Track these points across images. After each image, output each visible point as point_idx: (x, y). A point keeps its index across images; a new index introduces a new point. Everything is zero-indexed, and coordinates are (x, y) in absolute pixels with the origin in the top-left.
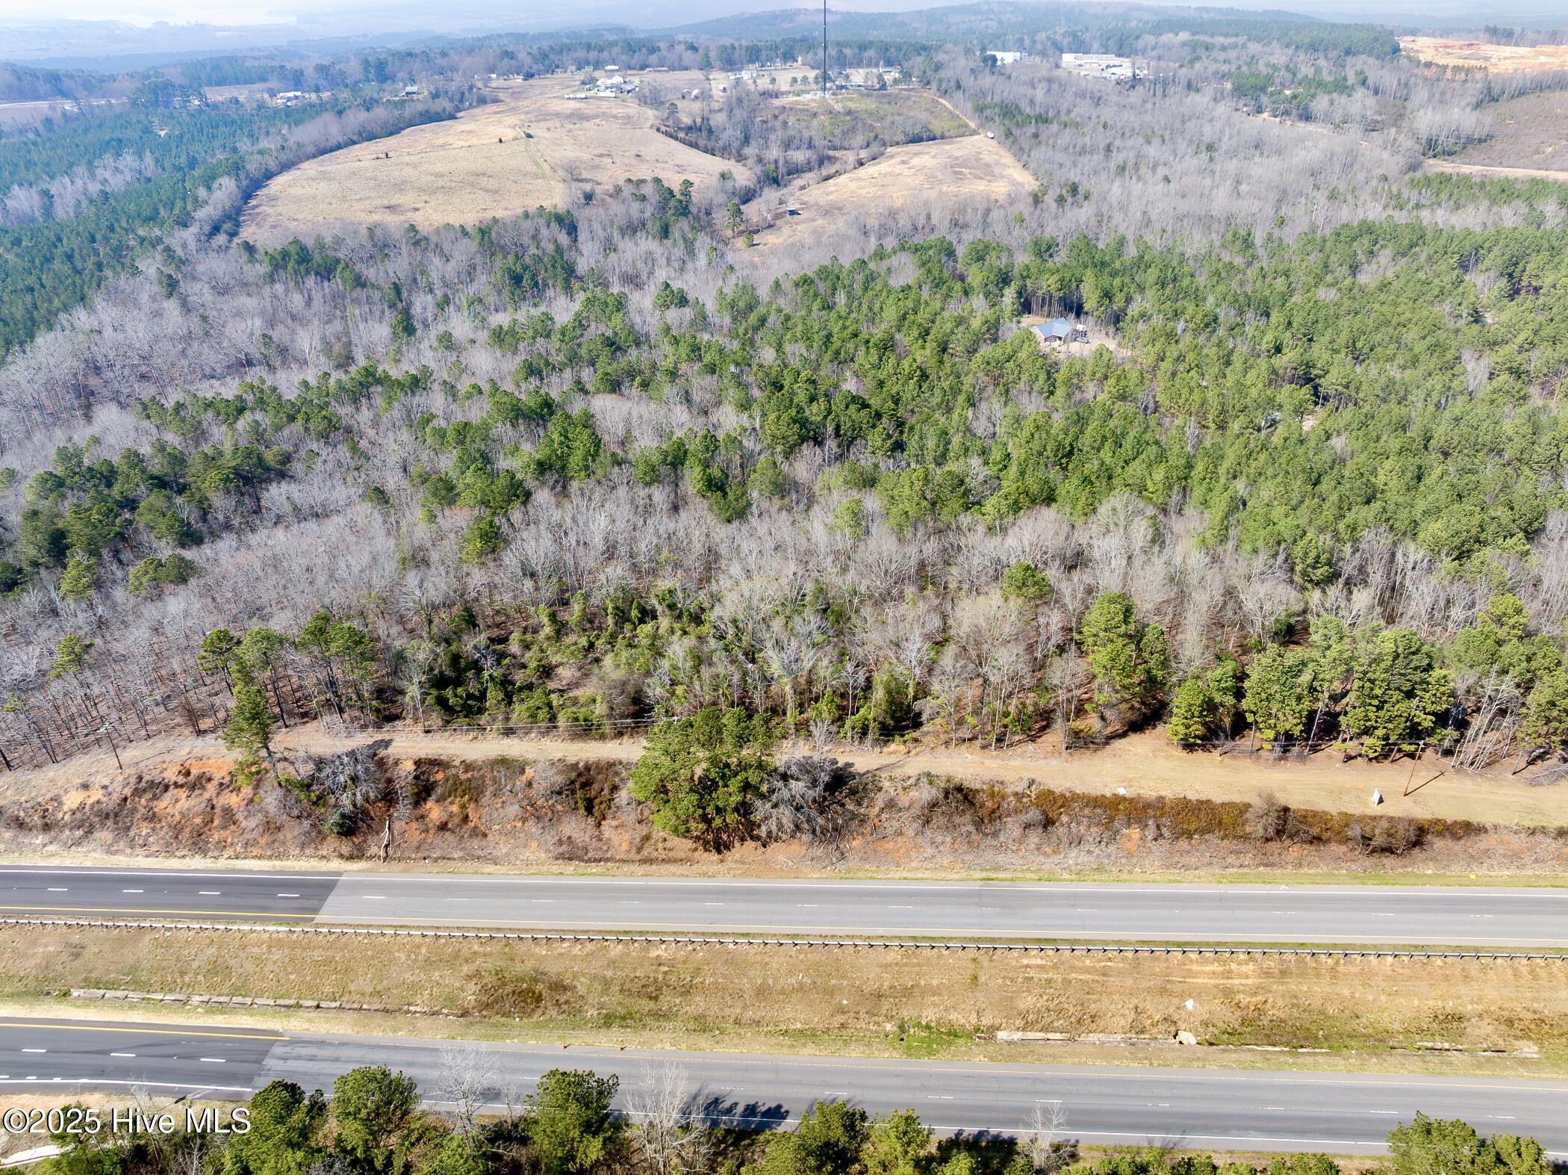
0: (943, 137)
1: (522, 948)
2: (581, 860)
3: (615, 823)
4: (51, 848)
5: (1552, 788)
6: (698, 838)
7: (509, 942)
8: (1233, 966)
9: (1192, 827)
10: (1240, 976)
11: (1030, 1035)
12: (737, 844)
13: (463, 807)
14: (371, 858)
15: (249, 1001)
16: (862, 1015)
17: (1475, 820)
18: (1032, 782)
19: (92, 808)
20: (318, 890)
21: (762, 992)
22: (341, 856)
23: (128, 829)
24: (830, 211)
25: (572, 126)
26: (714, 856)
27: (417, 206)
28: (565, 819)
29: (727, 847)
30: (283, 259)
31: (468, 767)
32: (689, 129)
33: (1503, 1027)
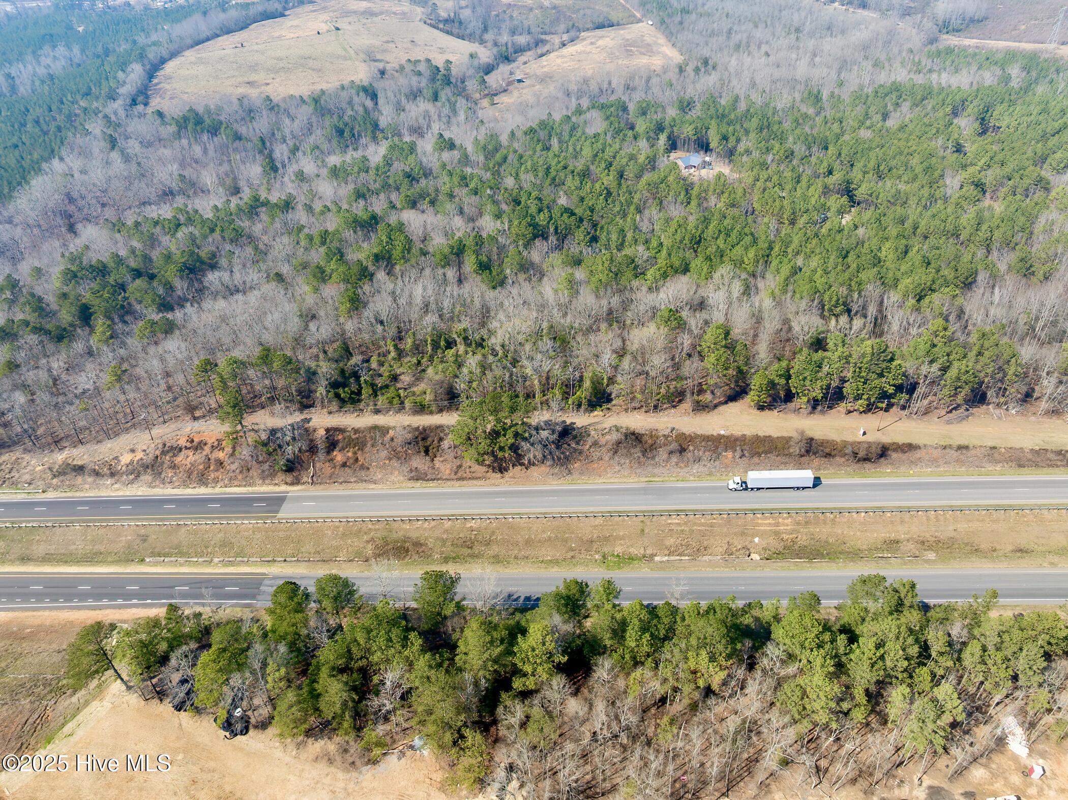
0: (618, 25)
1: (396, 525)
2: (424, 480)
3: (441, 459)
4: (116, 486)
5: (959, 425)
6: (489, 466)
7: (388, 522)
8: (780, 520)
9: (760, 451)
10: (784, 525)
11: (672, 558)
12: (511, 467)
13: (355, 453)
14: (304, 483)
15: (246, 559)
16: (583, 551)
17: (914, 442)
18: (673, 429)
19: (138, 463)
20: (277, 502)
21: (528, 542)
22: (286, 483)
23: (160, 473)
24: (544, 79)
25: (366, 21)
26: (499, 475)
27: (267, 81)
28: (414, 458)
29: (506, 470)
30: (185, 122)
31: (356, 431)
32: (446, 21)
33: (919, 545)
